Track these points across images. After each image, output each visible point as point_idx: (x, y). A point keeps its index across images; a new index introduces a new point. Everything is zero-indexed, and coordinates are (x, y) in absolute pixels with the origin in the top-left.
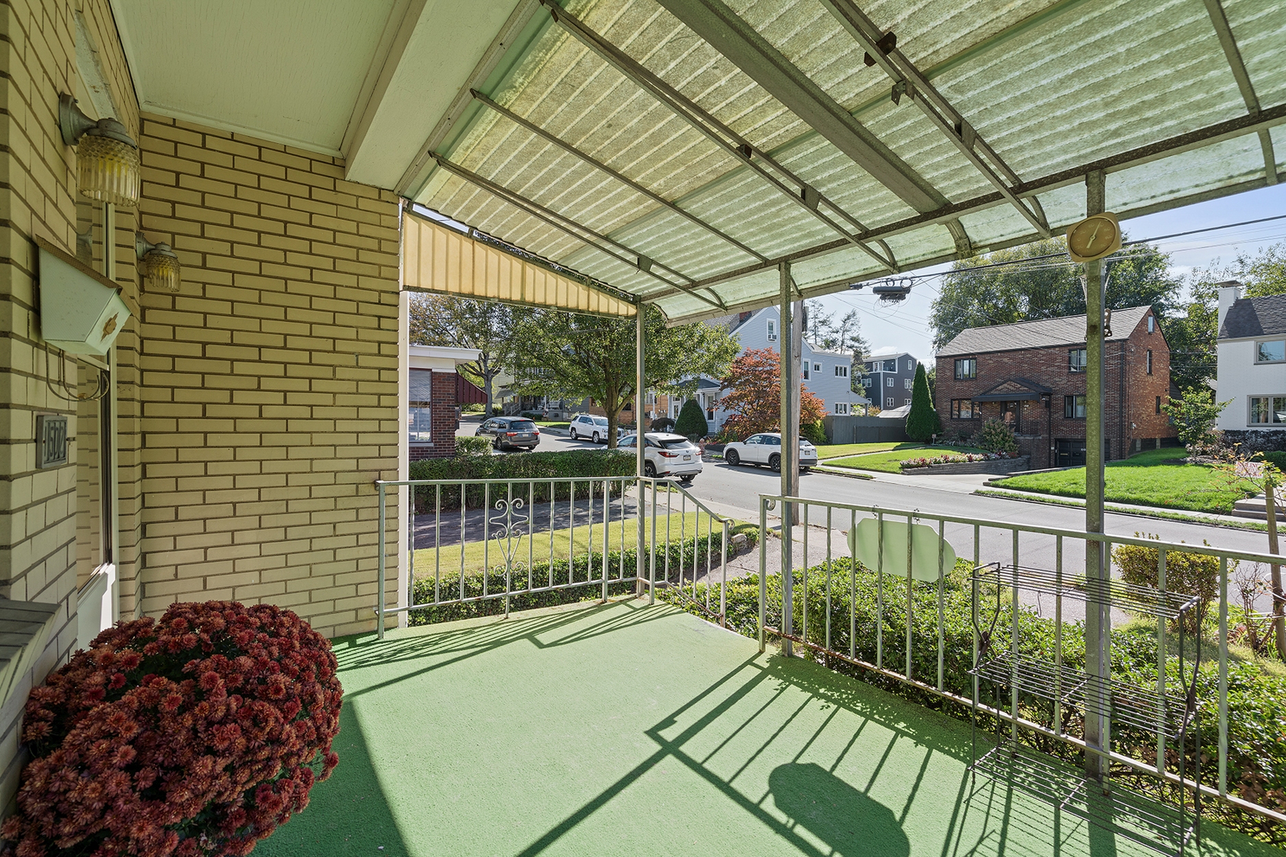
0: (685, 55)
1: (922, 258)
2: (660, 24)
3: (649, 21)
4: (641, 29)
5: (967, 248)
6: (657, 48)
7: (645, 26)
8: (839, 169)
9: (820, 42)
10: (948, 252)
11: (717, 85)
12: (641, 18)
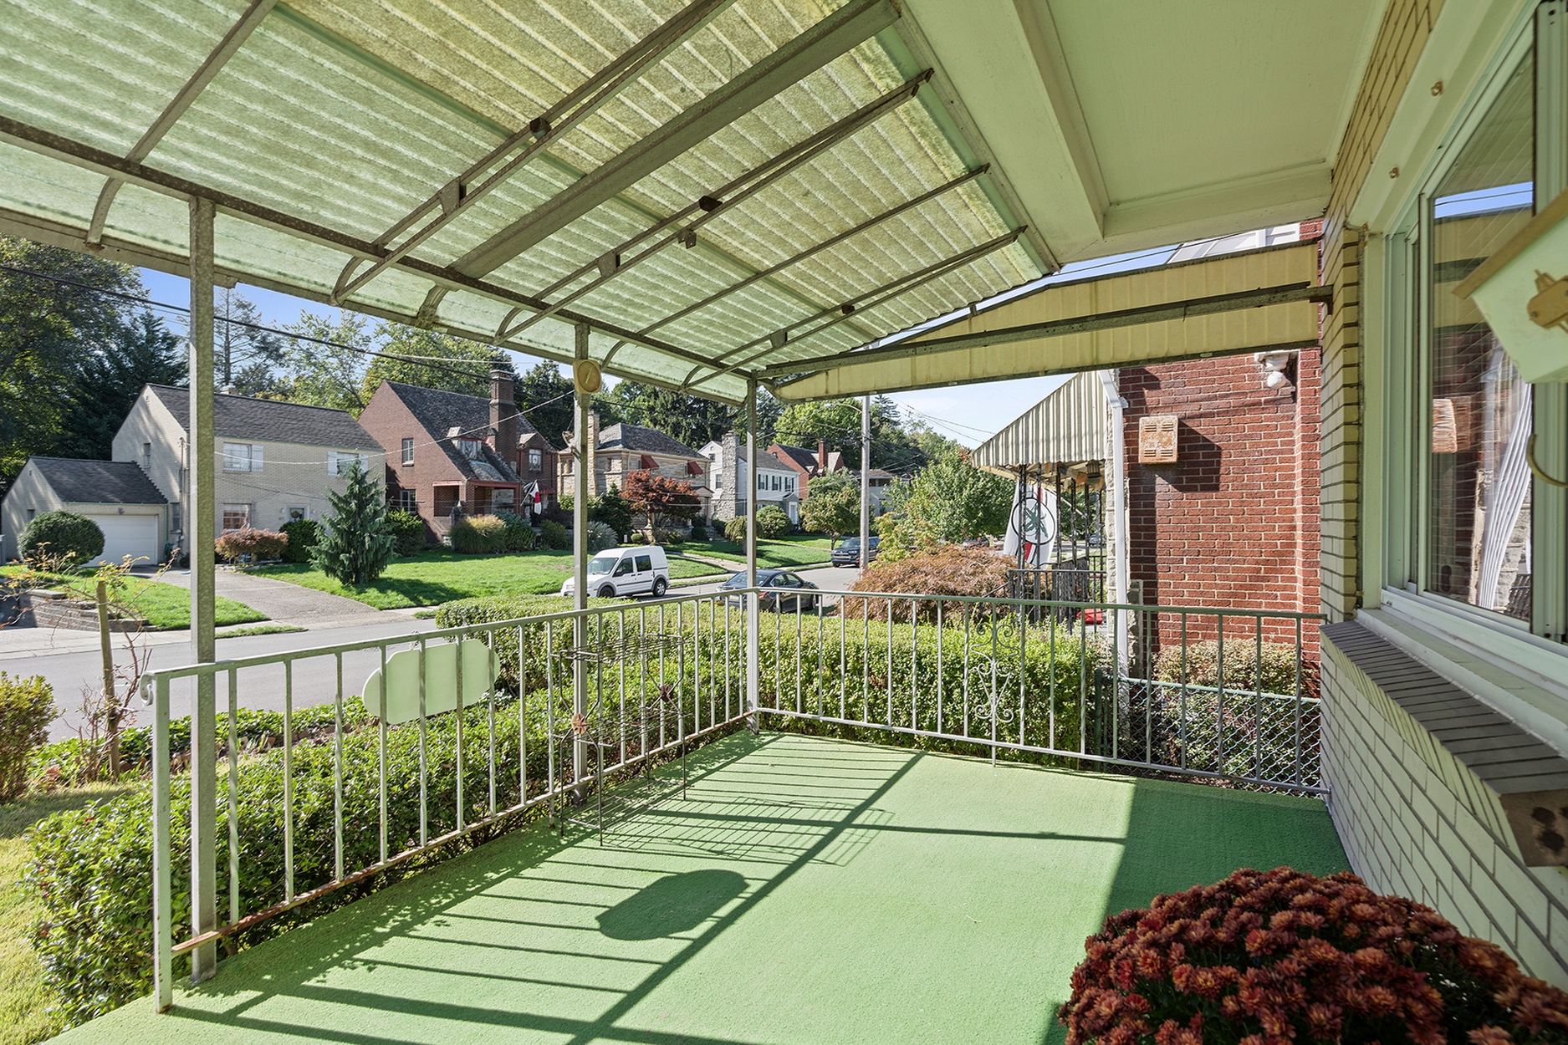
0: (702, 59)
1: (373, 303)
2: (755, 42)
3: (758, 29)
4: (748, 19)
5: (426, 318)
6: (717, 32)
7: (752, 24)
8: (509, 199)
9: (709, 162)
10: (407, 312)
11: (652, 88)
12: (764, 22)
